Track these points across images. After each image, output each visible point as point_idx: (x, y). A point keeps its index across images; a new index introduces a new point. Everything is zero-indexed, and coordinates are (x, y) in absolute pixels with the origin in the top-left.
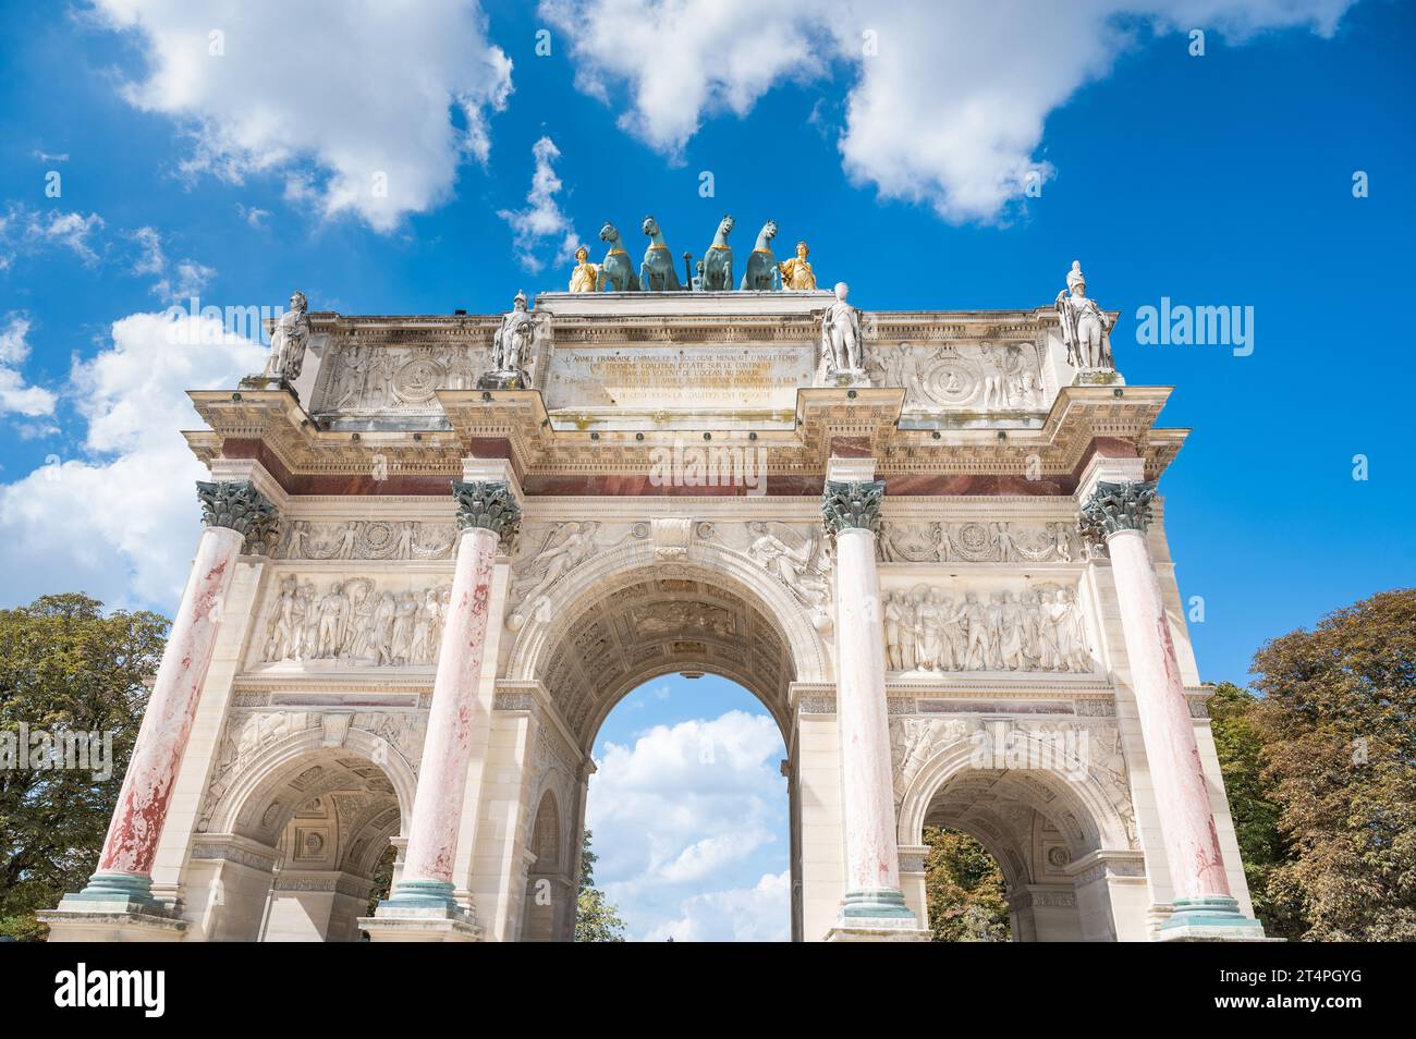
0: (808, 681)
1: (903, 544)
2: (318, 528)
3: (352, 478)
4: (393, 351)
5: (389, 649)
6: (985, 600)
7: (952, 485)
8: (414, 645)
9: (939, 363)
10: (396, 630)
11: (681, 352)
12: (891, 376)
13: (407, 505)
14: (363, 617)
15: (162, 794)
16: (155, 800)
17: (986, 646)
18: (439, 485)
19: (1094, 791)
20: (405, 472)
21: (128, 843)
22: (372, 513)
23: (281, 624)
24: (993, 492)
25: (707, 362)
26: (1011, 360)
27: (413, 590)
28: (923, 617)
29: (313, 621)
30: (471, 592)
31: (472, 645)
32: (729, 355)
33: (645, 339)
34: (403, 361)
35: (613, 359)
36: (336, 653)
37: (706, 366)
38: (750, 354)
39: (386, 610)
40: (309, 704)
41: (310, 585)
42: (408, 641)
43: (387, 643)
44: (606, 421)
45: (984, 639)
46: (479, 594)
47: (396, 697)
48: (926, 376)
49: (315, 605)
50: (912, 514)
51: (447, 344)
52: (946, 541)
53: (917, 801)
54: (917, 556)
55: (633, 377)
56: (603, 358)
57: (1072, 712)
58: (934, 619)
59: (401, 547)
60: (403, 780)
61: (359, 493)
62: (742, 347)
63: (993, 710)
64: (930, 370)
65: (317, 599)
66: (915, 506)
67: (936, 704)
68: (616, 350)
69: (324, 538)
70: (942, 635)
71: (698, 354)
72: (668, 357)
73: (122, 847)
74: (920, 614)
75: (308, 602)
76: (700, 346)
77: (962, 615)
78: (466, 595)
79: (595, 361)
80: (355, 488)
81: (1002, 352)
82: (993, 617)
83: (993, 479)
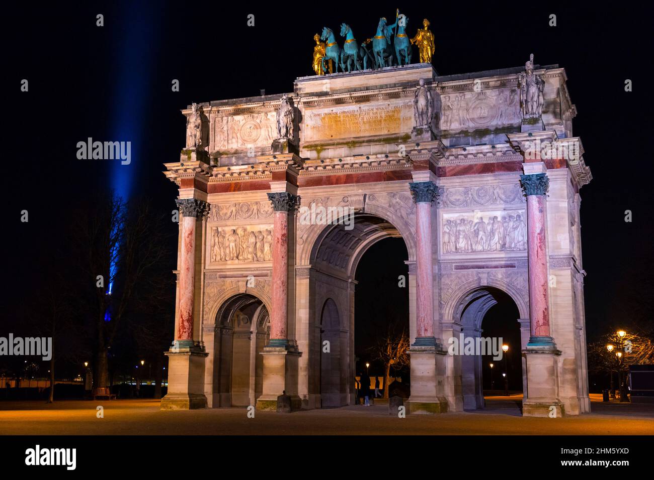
0: (412, 259)
1: (452, 199)
2: (222, 207)
3: (230, 184)
4: (237, 118)
5: (256, 254)
6: (486, 221)
7: (475, 168)
8: (265, 252)
9: (477, 102)
10: (257, 247)
11: (360, 108)
12: (454, 111)
13: (254, 195)
14: (245, 242)
15: (191, 314)
16: (189, 316)
17: (484, 241)
18: (265, 185)
19: (519, 297)
20: (251, 180)
21: (184, 330)
22: (241, 199)
23: (216, 247)
24: (492, 171)
25: (371, 112)
26: (512, 97)
27: (261, 230)
28: (459, 230)
29: (227, 245)
30: (280, 237)
31: (283, 257)
32: (381, 107)
33: (343, 103)
34: (242, 123)
35: (330, 114)
36: (237, 257)
37: (371, 114)
38: (391, 106)
39: (252, 240)
40: (231, 277)
41: (223, 231)
42: (262, 251)
43: (255, 252)
44: (328, 149)
45: (484, 238)
46: (283, 238)
47: (261, 273)
48: (471, 111)
49: (227, 239)
50: (457, 184)
51: (259, 113)
52: (470, 196)
53: (451, 304)
54: (457, 203)
55: (339, 123)
56: (326, 114)
57: (515, 267)
58: (464, 231)
59: (254, 213)
60: (268, 304)
61: (234, 191)
62: (387, 102)
63: (483, 268)
64: (473, 107)
65: (227, 236)
66: (458, 180)
67: (461, 266)
68: (331, 109)
69: (225, 211)
70: (466, 237)
71: (367, 108)
72: (354, 111)
73: (183, 332)
74: (458, 229)
75: (224, 237)
76: (368, 104)
77: (476, 228)
78: (278, 239)
79: (323, 116)
80: (233, 189)
81: (507, 93)
82: (489, 228)
83: (492, 165)
